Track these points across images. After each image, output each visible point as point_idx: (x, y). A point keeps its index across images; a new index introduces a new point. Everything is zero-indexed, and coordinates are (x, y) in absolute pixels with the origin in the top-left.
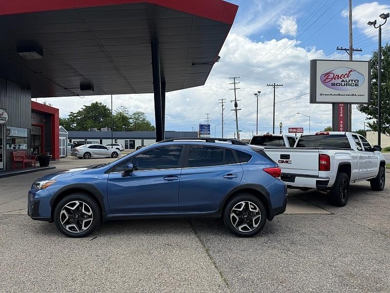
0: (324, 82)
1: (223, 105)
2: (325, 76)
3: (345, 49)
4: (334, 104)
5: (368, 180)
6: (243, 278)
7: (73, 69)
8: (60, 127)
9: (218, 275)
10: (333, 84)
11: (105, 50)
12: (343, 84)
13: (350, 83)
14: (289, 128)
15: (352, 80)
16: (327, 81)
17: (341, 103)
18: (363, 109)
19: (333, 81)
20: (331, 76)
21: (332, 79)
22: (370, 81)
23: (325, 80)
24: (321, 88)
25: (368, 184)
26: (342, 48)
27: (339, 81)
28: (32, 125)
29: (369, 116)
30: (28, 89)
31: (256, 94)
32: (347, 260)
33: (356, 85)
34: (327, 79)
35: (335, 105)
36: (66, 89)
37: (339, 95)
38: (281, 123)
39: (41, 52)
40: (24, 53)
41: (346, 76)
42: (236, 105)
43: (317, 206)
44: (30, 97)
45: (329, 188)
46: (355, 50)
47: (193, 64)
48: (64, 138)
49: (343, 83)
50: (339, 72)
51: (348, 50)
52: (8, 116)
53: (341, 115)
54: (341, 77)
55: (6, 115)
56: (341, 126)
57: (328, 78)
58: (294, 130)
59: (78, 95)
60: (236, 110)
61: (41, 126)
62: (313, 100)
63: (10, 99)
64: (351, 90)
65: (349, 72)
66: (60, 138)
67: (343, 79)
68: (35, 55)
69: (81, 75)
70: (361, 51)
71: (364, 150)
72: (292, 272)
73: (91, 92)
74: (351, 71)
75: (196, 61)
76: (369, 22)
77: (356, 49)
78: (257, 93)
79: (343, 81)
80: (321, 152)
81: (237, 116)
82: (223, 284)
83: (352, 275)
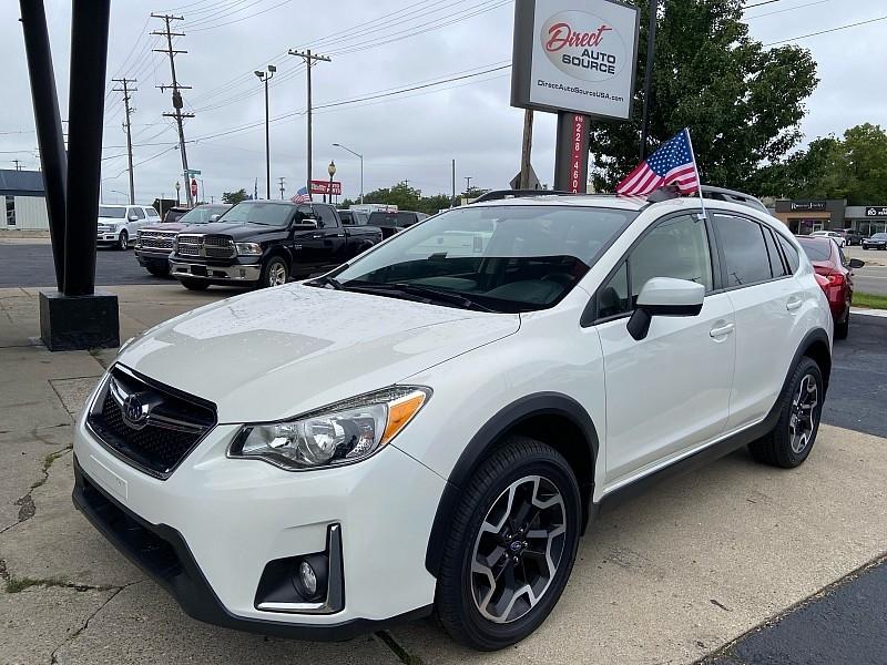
0: (548, 46)
1: (127, 99)
4: (562, 114)
10: (567, 59)
12: (586, 63)
13: (600, 61)
15: (603, 55)
16: (556, 45)
17: (579, 114)
19: (567, 50)
20: (563, 35)
21: (566, 41)
23: (550, 43)
24: (541, 66)
27: (576, 51)
31: (261, 75)
33: (611, 70)
34: (554, 39)
35: (565, 117)
37: (577, 90)
38: (332, 165)
41: (592, 41)
42: (178, 102)
49: (586, 59)
53: (577, 147)
54: (583, 40)
56: (576, 174)
57: (557, 39)
60: (179, 115)
62: (518, 96)
64: (599, 80)
65: (600, 31)
67: (587, 47)
74: (603, 28)
78: (265, 70)
79: (586, 53)
81: (182, 135)
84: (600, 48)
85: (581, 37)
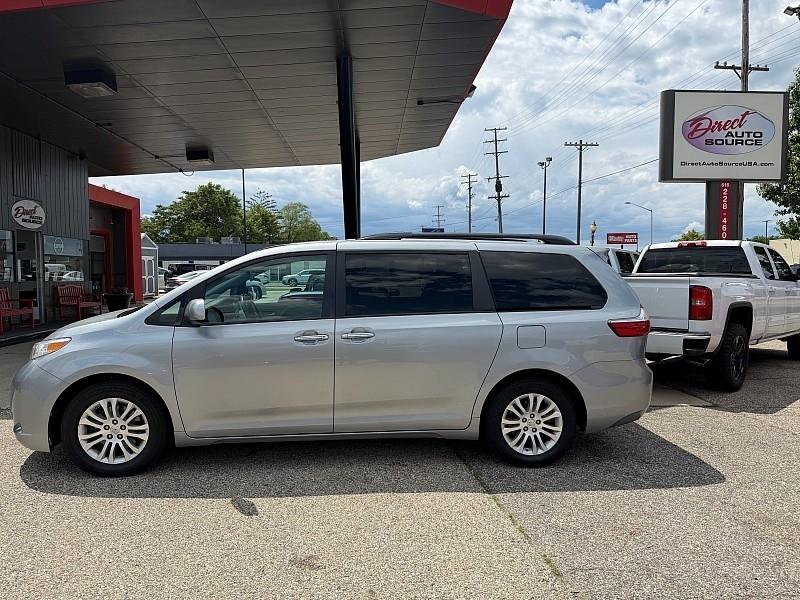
0: (690, 137)
2: (691, 126)
3: (733, 68)
4: (709, 183)
5: (783, 340)
6: (555, 526)
7: (175, 116)
8: (143, 235)
9: (507, 521)
10: (709, 142)
11: (241, 76)
12: (730, 142)
13: (744, 139)
14: (608, 235)
15: (749, 133)
16: (696, 134)
17: (725, 181)
18: (770, 194)
19: (709, 135)
20: (705, 124)
21: (707, 130)
22: (785, 135)
23: (692, 133)
24: (682, 149)
25: (783, 347)
26: (726, 63)
27: (722, 134)
28: (92, 234)
29: (783, 208)
30: (81, 159)
31: (542, 164)
32: (757, 492)
33: (757, 143)
34: (695, 130)
35: (713, 185)
36: (157, 157)
37: (721, 163)
38: (594, 224)
39: (112, 84)
40: (81, 86)
41: (736, 124)
42: (499, 187)
43: (683, 391)
44: (86, 174)
45: (709, 355)
46: (755, 69)
47: (420, 103)
48: (151, 258)
49: (730, 139)
50: (721, 116)
51: (739, 68)
52: (46, 213)
53: (725, 207)
54: (725, 126)
55: (40, 212)
56: (724, 228)
57: (697, 129)
58: (620, 239)
59: (181, 171)
60: (499, 197)
61: (105, 236)
62: (666, 174)
63: (48, 179)
64: (745, 152)
65: (744, 116)
66: (143, 258)
67: (730, 130)
68: (102, 90)
69: (190, 129)
70: (768, 70)
71: (777, 277)
72: (650, 516)
73: (207, 163)
74: (747, 113)
75: (425, 96)
76: (788, 8)
77: (755, 66)
78: (545, 161)
79: (730, 134)
80: (693, 281)
81: (500, 211)
82: (519, 536)
83: (769, 522)
84: (744, 128)
85: (723, 124)
